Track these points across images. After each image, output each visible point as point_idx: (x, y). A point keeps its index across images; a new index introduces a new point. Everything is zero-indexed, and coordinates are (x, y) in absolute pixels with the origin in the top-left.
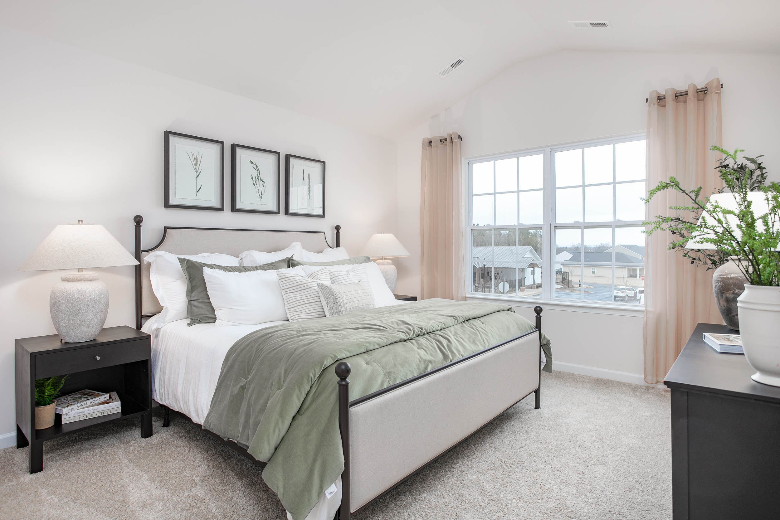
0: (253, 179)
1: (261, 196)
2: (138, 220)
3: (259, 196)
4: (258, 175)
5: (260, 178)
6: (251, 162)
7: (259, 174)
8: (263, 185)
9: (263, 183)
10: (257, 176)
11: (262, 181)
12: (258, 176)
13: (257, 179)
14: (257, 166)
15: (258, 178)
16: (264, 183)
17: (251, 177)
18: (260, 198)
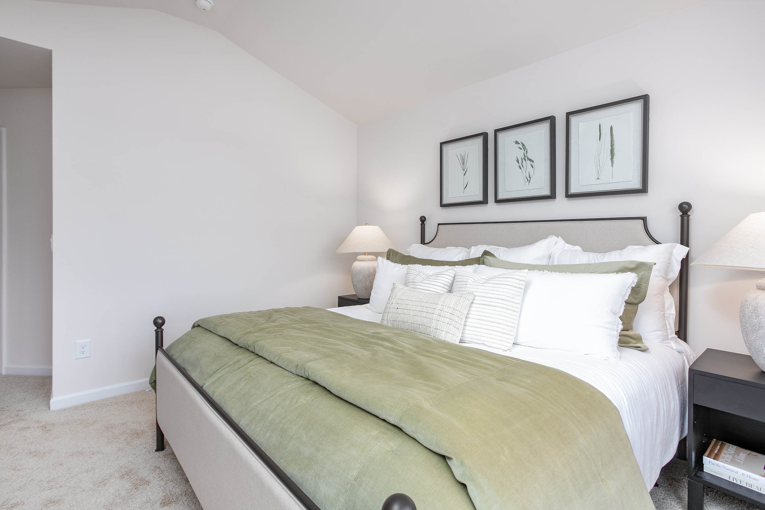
0: (518, 161)
1: (529, 179)
2: (423, 220)
3: (526, 181)
4: (524, 155)
5: (528, 157)
6: (517, 143)
7: (527, 153)
8: (531, 165)
9: (531, 162)
10: (523, 157)
11: (531, 160)
12: (525, 157)
13: (523, 160)
14: (523, 145)
15: (526, 158)
16: (533, 162)
17: (517, 159)
18: (528, 182)
